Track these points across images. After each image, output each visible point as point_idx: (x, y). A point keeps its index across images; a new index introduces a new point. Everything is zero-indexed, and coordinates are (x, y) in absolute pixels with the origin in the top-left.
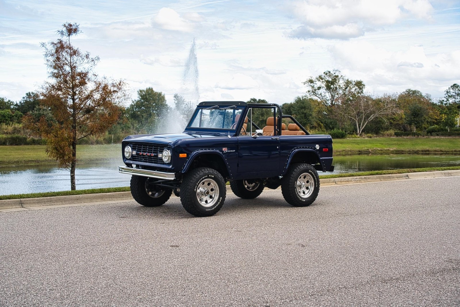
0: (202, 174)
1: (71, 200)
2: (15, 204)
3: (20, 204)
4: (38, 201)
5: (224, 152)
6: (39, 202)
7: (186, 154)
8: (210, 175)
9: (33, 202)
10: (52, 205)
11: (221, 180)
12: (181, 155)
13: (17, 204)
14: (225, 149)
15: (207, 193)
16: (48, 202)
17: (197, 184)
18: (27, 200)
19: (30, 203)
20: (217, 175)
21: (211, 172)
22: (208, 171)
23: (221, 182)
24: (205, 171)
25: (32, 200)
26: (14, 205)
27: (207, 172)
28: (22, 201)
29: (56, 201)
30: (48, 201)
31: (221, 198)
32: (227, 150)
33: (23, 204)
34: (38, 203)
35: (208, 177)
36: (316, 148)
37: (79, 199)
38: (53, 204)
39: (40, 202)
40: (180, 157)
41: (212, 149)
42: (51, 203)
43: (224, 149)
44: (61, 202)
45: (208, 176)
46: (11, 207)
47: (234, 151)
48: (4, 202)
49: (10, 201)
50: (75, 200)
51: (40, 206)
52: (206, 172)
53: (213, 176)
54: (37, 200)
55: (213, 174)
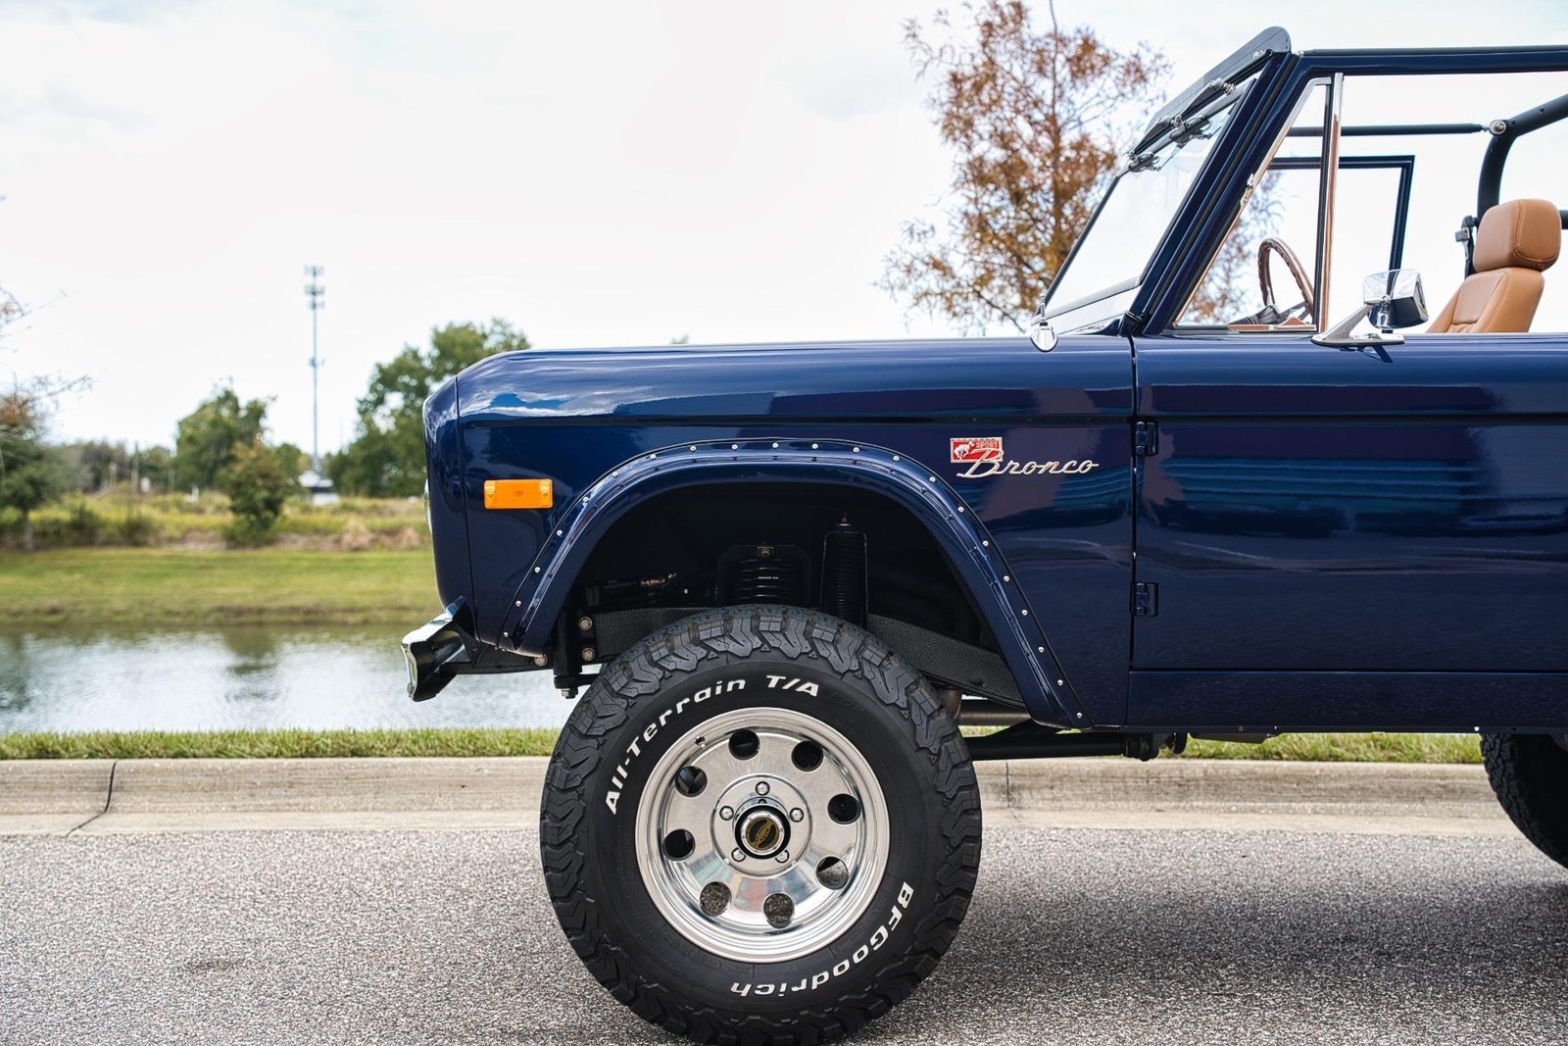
0: (687, 658)
1: (423, 784)
2: (71, 789)
3: (101, 790)
4: (211, 780)
5: (968, 475)
6: (216, 787)
7: (545, 486)
8: (774, 681)
9: (185, 784)
10: (289, 808)
11: (905, 727)
12: (498, 493)
13: (86, 789)
14: (978, 453)
15: (762, 834)
16: (275, 791)
17: (635, 748)
18: (152, 772)
19: (163, 788)
21: (794, 645)
22: (757, 643)
23: (907, 748)
24: (726, 634)
25: (183, 772)
26: (62, 793)
27: (743, 644)
28: (116, 776)
29: (326, 786)
30: (278, 785)
31: (907, 888)
32: (996, 461)
33: (121, 789)
34: (213, 787)
35: (758, 694)
37: (475, 785)
38: (299, 800)
39: (224, 788)
40: (489, 504)
41: (823, 448)
42: (290, 797)
43: (960, 448)
44: (356, 794)
45: (759, 681)
46: (36, 805)
47: (1087, 465)
48: (16, 770)
49: (52, 772)
50: (445, 789)
51: (216, 809)
52: (733, 647)
53: (814, 689)
54: (210, 773)
55: (819, 665)
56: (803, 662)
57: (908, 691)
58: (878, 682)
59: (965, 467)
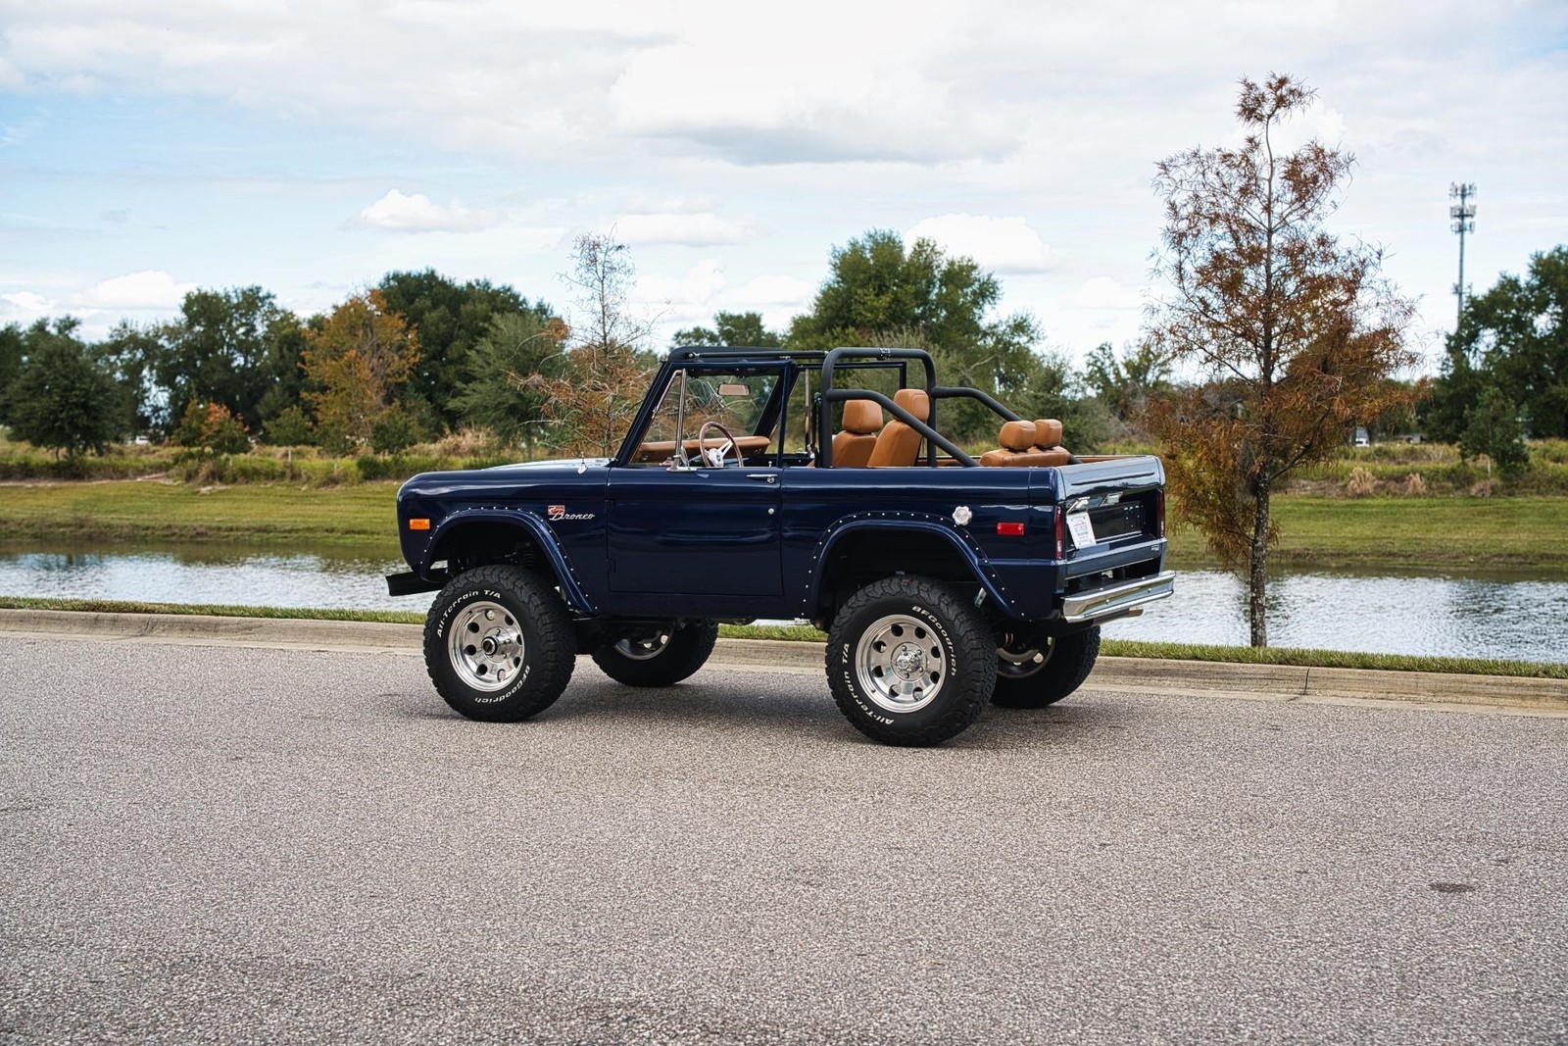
0: (461, 583)
5: (552, 519)
7: (427, 521)
8: (487, 592)
11: (527, 610)
12: (414, 524)
14: (557, 511)
15: (487, 646)
17: (446, 614)
20: (512, 591)
21: (493, 579)
22: (482, 578)
23: (527, 617)
24: (474, 575)
27: (479, 579)
31: (528, 667)
32: (562, 514)
35: (482, 597)
36: (954, 522)
40: (411, 528)
43: (551, 509)
45: (482, 593)
47: (591, 516)
52: (477, 580)
53: (498, 595)
55: (500, 587)
56: (496, 586)
57: (530, 597)
58: (519, 593)
59: (552, 517)
